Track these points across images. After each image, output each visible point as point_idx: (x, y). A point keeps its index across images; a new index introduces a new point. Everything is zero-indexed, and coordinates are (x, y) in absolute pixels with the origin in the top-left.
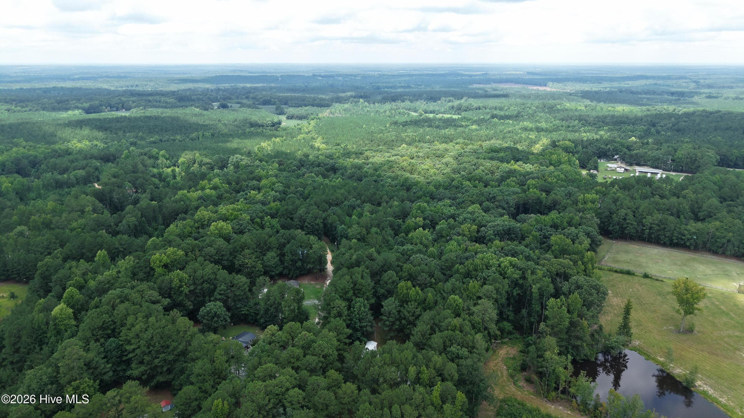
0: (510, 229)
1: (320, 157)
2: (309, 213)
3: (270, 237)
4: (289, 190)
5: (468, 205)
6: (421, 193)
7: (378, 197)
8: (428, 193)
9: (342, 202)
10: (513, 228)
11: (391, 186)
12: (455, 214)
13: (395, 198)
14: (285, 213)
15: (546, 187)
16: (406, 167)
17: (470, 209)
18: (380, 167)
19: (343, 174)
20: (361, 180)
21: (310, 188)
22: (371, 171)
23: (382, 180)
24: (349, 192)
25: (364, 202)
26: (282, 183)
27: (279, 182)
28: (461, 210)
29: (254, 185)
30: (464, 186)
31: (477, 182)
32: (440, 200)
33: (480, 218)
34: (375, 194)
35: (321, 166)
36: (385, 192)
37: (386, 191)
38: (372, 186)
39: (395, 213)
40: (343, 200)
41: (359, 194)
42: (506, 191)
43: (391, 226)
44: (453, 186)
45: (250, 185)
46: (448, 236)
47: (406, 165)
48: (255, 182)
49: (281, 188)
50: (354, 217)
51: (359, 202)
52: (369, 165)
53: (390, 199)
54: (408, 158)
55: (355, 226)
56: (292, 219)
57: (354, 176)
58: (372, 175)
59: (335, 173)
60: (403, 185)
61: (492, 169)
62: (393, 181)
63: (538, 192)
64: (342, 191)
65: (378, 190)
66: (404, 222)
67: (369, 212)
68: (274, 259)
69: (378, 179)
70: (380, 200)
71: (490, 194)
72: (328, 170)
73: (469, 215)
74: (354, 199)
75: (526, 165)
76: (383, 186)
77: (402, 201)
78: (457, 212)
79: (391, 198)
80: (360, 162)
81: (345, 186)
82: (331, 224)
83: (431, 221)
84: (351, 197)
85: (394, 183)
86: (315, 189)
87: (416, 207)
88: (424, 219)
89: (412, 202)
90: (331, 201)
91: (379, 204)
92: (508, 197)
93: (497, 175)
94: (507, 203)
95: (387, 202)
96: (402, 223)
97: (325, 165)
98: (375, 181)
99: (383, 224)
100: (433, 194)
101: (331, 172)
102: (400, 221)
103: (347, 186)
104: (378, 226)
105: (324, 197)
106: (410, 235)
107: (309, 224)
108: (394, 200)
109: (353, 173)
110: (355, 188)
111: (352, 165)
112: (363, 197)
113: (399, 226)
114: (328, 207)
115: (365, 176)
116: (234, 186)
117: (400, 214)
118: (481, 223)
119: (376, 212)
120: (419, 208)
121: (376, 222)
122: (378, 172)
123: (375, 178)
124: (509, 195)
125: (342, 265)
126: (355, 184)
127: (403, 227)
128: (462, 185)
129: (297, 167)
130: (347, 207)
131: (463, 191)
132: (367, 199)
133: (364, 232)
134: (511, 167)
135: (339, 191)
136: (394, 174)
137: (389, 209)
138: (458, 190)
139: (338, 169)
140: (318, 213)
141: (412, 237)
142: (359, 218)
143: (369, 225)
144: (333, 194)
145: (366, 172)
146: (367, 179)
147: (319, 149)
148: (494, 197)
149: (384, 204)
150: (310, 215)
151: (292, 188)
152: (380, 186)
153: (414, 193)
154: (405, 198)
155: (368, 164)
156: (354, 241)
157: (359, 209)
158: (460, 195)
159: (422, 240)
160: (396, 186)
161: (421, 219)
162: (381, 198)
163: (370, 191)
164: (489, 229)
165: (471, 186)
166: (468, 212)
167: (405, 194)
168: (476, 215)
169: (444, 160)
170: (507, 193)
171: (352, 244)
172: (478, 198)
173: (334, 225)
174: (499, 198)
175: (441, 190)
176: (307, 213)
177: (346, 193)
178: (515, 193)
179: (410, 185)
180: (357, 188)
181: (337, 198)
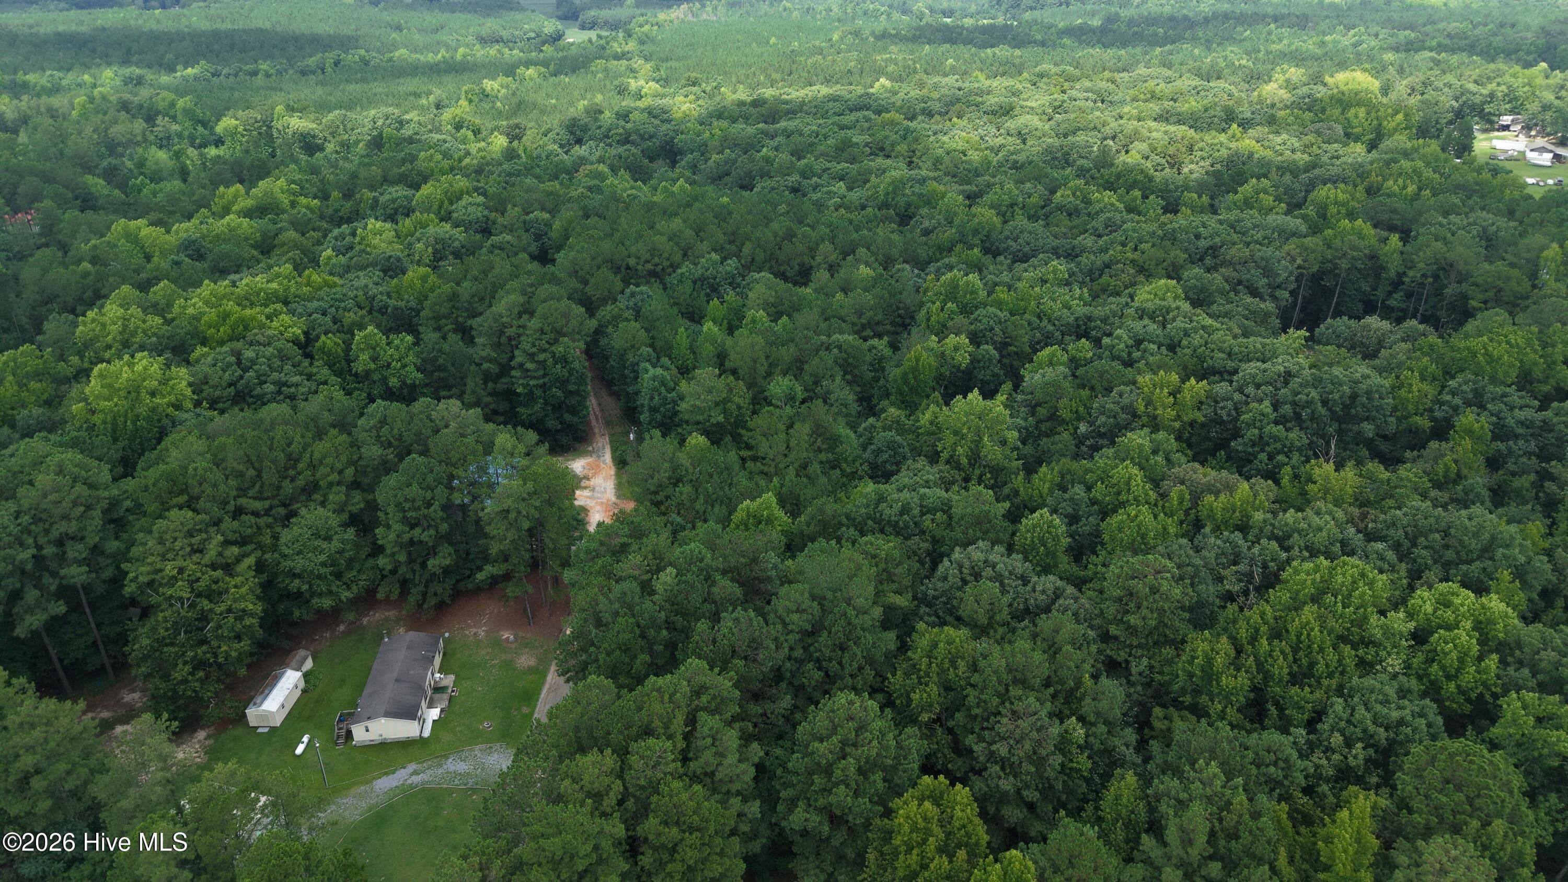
0: (1354, 396)
1: (635, 116)
2: (531, 313)
3: (320, 435)
4: (500, 220)
5: (1125, 278)
6: (950, 233)
7: (801, 248)
8: (976, 232)
9: (674, 267)
10: (1368, 393)
11: (848, 209)
12: (1090, 318)
13: (862, 251)
14: (444, 310)
15: (1394, 211)
16: (893, 145)
17: (1145, 295)
18: (812, 145)
19: (694, 168)
20: (749, 187)
21: (568, 213)
22: (784, 157)
23: (815, 188)
24: (698, 231)
25: (750, 266)
26: (484, 194)
27: (476, 189)
28: (1114, 303)
29: (394, 201)
30: (1097, 207)
31: (1137, 193)
32: (1022, 258)
33: (1197, 340)
34: (790, 236)
35: (633, 143)
36: (824, 230)
37: (829, 225)
38: (782, 208)
39: (860, 314)
40: (678, 257)
41: (733, 237)
42: (1255, 226)
43: (847, 366)
44: (1060, 208)
45: (382, 199)
46: (1079, 418)
47: (893, 137)
48: (398, 192)
49: (477, 213)
50: (708, 326)
51: (732, 264)
52: (779, 139)
53: (845, 254)
54: (899, 117)
55: (706, 374)
56: (466, 334)
57: (728, 174)
58: (786, 171)
59: (673, 164)
60: (885, 205)
61: (1171, 150)
62: (850, 189)
63: (1368, 229)
64: (676, 223)
65: (801, 222)
66: (894, 347)
67: (766, 306)
68: (328, 539)
69: (805, 182)
70: (807, 260)
71: (1198, 236)
72: (652, 157)
73: (1153, 327)
74: (715, 256)
75: (1279, 140)
76: (819, 206)
77: (887, 262)
78: (1099, 311)
79: (848, 251)
80: (751, 130)
81: (689, 205)
82: (622, 356)
83: (1002, 347)
84: (705, 246)
85: (855, 196)
86: (587, 216)
87: (937, 287)
88: (975, 339)
89: (922, 265)
90: (632, 262)
91: (803, 276)
92: (1267, 252)
93: (1194, 169)
94: (1268, 272)
95: (832, 269)
96: (888, 352)
97: (642, 137)
98: (795, 190)
99: (815, 361)
100: (994, 235)
101: (661, 162)
102: (881, 344)
103: (697, 205)
104: (796, 368)
105: (607, 246)
106: (925, 418)
107: (532, 356)
108: (858, 261)
109: (726, 162)
110: (722, 216)
111: (725, 139)
112: (747, 249)
113: (878, 366)
114: (619, 285)
115: (768, 175)
116: (337, 205)
117: (880, 317)
118: (1202, 360)
119: (793, 309)
120: (952, 293)
121: (787, 354)
122: (803, 162)
123: (794, 178)
124: (1267, 241)
125: (599, 623)
126: (725, 200)
127: (893, 373)
128: (1087, 202)
129: (562, 146)
130: (687, 288)
131: (1098, 223)
132: (761, 256)
133: (741, 396)
134: (1233, 145)
135: (661, 225)
136: (855, 166)
137: (839, 296)
138: (1076, 222)
139: (682, 153)
140: (565, 315)
141: (936, 429)
142: (731, 330)
143: (762, 369)
144: (640, 236)
145: (767, 160)
146: (769, 183)
147: (639, 96)
148: (1213, 250)
149: (821, 276)
150: (534, 323)
151: (513, 212)
152: (807, 206)
153: (926, 232)
154: (895, 252)
155: (773, 138)
156: (697, 440)
157: (731, 296)
158: (1087, 241)
159: (978, 442)
160: (863, 207)
161: (964, 340)
162: (812, 251)
163: (775, 225)
164: (1250, 390)
165: (1121, 206)
166: (1142, 313)
167: (895, 237)
168: (1180, 323)
169: (1011, 124)
170: (1259, 236)
171: (683, 459)
172: (1160, 254)
173: (630, 358)
174: (1236, 252)
175: (1021, 221)
176: (527, 311)
177: (689, 233)
178: (1287, 235)
179: (909, 204)
180: (730, 213)
181: (653, 251)
